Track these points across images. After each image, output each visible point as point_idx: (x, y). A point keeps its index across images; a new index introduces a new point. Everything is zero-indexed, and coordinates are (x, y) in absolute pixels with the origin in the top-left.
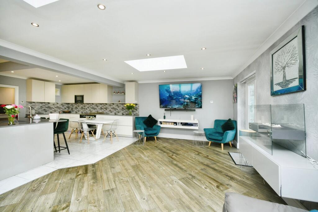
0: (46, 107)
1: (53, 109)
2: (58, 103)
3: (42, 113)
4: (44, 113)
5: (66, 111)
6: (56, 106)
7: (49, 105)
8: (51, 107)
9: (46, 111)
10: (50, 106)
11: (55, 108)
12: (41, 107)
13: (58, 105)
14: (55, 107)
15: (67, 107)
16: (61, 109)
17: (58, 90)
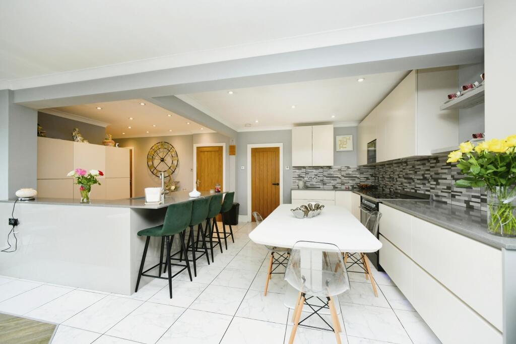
0: (325, 176)
1: (338, 180)
2: (348, 168)
3: (317, 186)
4: (321, 186)
5: (370, 184)
6: (344, 173)
7: (331, 171)
8: (335, 176)
9: (326, 184)
10: (332, 173)
11: (343, 178)
12: (316, 175)
13: (350, 171)
14: (343, 176)
15: (372, 175)
16: (357, 181)
17: (350, 139)
